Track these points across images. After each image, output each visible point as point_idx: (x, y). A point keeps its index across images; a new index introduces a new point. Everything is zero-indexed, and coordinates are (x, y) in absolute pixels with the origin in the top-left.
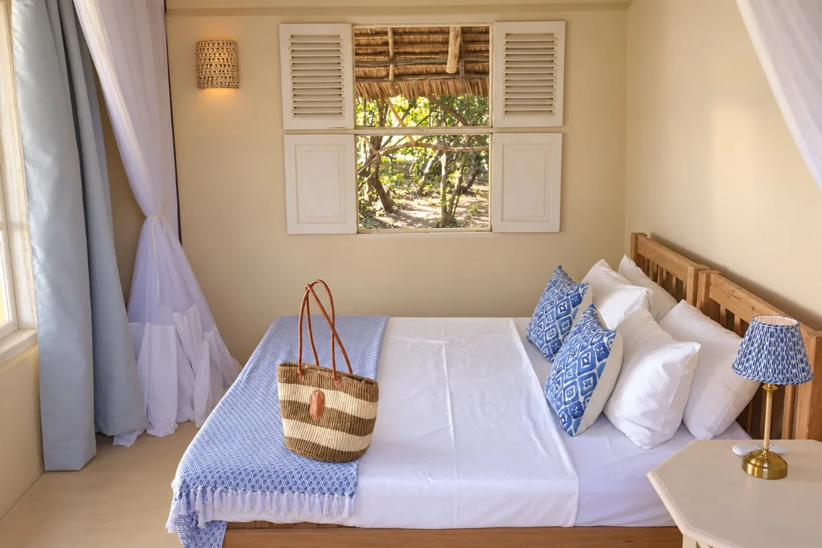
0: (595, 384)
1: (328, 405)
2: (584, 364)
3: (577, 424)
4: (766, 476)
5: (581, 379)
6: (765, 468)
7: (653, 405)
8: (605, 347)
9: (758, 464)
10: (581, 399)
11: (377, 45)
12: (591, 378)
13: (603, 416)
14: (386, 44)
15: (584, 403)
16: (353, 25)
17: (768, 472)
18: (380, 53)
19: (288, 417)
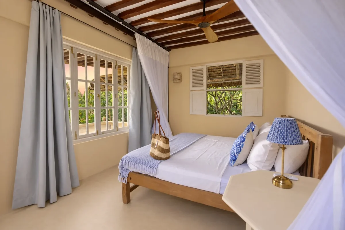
0: (241, 150)
1: (159, 144)
2: (238, 143)
3: (234, 163)
4: (281, 187)
5: (237, 148)
6: (281, 183)
7: (259, 159)
8: (244, 138)
9: (278, 181)
10: (236, 155)
11: (219, 73)
12: (240, 148)
13: (245, 162)
14: (221, 73)
15: (237, 156)
16: (207, 66)
17: (282, 185)
18: (220, 76)
19: (152, 147)
